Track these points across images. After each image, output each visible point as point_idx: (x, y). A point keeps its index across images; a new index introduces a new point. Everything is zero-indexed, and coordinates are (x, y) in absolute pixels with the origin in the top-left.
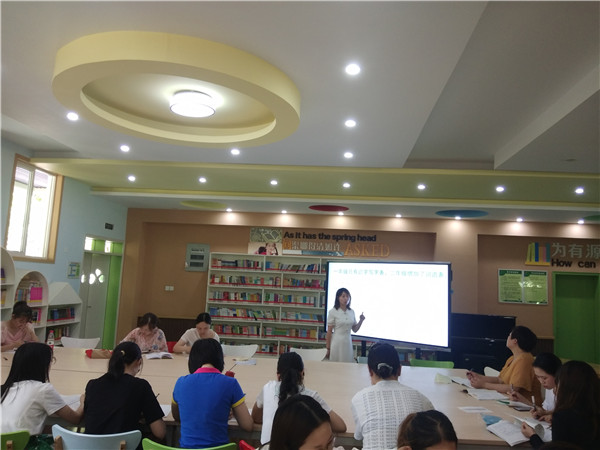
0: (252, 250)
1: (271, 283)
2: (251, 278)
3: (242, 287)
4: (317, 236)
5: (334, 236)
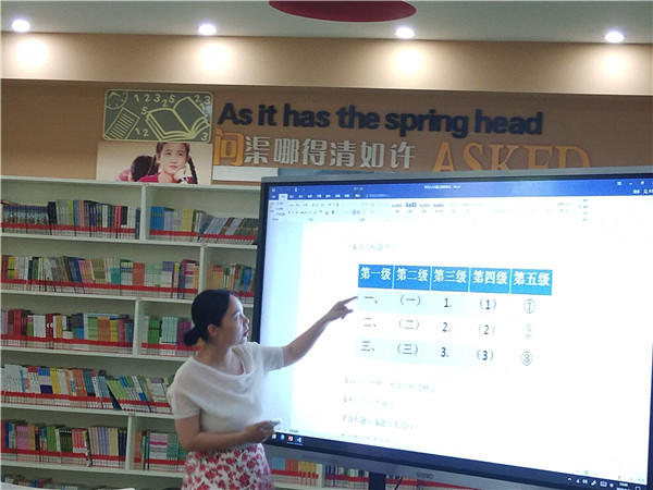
0: (112, 168)
2: (99, 264)
3: (69, 293)
4: (334, 119)
5: (389, 117)
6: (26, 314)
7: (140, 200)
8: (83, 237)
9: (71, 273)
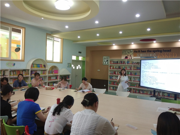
0: (123, 58)
1: (129, 68)
2: (122, 67)
3: (119, 70)
4: (147, 51)
5: (153, 51)
6: (115, 72)
7: (126, 60)
8: (121, 64)
9: (119, 68)
